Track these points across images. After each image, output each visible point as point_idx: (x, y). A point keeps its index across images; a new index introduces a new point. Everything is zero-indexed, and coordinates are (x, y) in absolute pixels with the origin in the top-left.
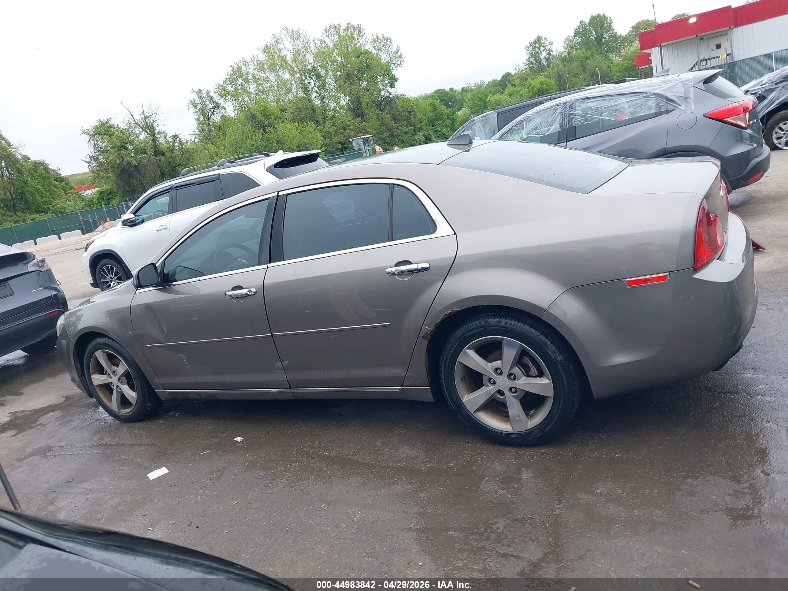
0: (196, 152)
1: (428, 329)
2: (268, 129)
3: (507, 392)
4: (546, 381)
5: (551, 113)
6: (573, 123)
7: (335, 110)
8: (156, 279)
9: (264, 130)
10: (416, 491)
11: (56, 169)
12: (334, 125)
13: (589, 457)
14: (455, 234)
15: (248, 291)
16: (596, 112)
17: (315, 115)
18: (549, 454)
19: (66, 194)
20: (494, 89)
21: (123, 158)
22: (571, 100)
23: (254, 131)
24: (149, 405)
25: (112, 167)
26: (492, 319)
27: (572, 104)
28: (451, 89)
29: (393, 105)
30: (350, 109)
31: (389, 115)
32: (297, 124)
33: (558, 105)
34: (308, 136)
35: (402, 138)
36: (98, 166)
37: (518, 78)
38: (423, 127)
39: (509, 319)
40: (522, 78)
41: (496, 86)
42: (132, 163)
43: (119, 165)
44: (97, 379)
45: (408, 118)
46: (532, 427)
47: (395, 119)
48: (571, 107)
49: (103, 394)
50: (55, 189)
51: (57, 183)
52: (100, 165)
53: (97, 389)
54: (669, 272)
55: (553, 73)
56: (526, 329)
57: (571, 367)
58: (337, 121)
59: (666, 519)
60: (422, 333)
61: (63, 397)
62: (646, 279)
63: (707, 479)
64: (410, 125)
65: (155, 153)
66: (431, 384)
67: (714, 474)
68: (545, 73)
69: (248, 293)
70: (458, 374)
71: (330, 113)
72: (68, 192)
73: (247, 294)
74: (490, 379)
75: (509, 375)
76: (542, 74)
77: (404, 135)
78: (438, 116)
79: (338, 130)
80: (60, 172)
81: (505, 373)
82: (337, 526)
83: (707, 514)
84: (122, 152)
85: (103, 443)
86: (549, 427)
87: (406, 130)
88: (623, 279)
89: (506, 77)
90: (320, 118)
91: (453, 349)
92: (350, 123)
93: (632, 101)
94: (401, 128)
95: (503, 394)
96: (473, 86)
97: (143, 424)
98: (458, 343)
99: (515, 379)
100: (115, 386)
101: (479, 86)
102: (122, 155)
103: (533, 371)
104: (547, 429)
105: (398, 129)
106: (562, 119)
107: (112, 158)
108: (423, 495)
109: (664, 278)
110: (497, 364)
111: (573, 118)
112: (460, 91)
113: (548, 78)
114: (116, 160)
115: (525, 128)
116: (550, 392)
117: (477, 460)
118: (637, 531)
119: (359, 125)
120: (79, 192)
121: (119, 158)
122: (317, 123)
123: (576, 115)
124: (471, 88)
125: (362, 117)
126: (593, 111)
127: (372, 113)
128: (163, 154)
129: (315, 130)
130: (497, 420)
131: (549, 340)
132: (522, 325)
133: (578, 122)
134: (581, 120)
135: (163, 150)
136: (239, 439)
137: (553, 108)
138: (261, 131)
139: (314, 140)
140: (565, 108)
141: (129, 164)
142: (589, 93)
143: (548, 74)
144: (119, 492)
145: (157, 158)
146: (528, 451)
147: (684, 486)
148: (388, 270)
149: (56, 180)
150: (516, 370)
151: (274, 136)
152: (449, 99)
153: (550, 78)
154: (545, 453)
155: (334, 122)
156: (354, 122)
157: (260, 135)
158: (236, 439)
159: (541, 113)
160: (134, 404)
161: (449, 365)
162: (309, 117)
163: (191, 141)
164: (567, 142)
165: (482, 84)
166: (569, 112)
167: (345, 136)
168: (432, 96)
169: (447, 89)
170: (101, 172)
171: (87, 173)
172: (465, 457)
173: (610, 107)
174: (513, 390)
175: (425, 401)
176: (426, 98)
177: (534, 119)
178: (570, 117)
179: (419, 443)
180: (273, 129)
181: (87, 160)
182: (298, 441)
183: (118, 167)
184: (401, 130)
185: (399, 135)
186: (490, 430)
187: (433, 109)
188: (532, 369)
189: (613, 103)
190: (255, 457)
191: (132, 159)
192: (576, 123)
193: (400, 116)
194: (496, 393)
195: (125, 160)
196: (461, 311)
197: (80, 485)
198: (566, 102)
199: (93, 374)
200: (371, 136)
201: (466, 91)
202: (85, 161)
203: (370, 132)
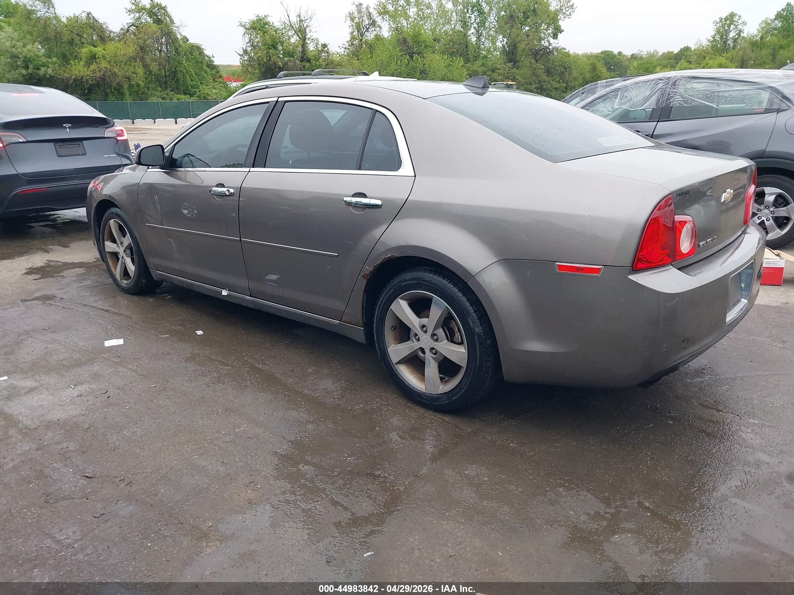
0: (340, 65)
1: (368, 268)
2: (415, 56)
3: (427, 351)
4: (462, 350)
5: (650, 87)
6: (670, 103)
7: (488, 50)
8: (161, 162)
9: (411, 57)
10: (307, 421)
11: (211, 56)
12: (483, 65)
13: (484, 438)
14: (415, 176)
15: (227, 191)
16: (700, 94)
17: (467, 51)
18: (450, 424)
19: (215, 81)
20: (667, 62)
21: (270, 57)
22: (676, 76)
23: (401, 56)
24: (143, 281)
25: (260, 64)
26: (427, 274)
27: (676, 81)
28: (620, 53)
29: (551, 57)
30: (504, 52)
31: (543, 67)
32: (446, 57)
33: (661, 80)
34: (453, 72)
35: (551, 93)
36: (249, 61)
37: (696, 54)
38: (576, 86)
39: (442, 277)
40: (700, 56)
41: (670, 58)
42: (277, 64)
43: (265, 63)
44: (110, 246)
45: (563, 74)
46: (442, 393)
47: (549, 72)
48: (674, 84)
49: (112, 261)
50: (205, 75)
51: (208, 70)
52: (251, 60)
53: (108, 256)
54: (604, 266)
55: (736, 56)
56: (455, 291)
57: (489, 342)
58: (487, 62)
59: (508, 517)
60: (363, 272)
61: (96, 258)
62: (578, 267)
63: (579, 493)
64: (563, 81)
65: (301, 59)
66: (365, 325)
67: (588, 490)
68: (728, 55)
69: (227, 192)
70: (389, 323)
71: (483, 52)
72: (217, 80)
73: (225, 193)
74: (416, 335)
75: (433, 335)
76: (723, 55)
77: (554, 90)
78: (595, 78)
79: (486, 71)
80: (213, 59)
81: (430, 332)
82: (218, 432)
83: (551, 526)
84: (271, 51)
85: (95, 305)
86: (457, 397)
87: (556, 85)
88: (555, 262)
89: (684, 51)
90: (471, 57)
91: (388, 295)
92: (500, 66)
93: (743, 90)
94: (552, 83)
95: (424, 352)
96: (644, 54)
97: (136, 298)
98: (393, 290)
99: (437, 340)
100: (121, 256)
101: (652, 56)
102: (270, 53)
103: (457, 338)
104: (454, 398)
105: (549, 83)
106: (661, 96)
107: (260, 54)
108: (310, 427)
109: (597, 271)
110: (425, 321)
111: (672, 97)
112: (629, 57)
113: (730, 61)
114: (264, 58)
115: (618, 97)
116: (463, 363)
117: (381, 410)
118: (471, 521)
119: (510, 70)
120: (226, 82)
121: (267, 56)
122: (467, 61)
123: (677, 94)
124: (641, 56)
125: (515, 63)
126: (697, 93)
127: (526, 61)
128: (309, 61)
129: (463, 66)
130: (415, 377)
131: (473, 309)
132: (452, 286)
133: (677, 102)
134: (680, 101)
135: (309, 57)
136: (200, 333)
137: (654, 82)
138: (408, 57)
139: (459, 77)
140: (667, 84)
141: (275, 63)
142: (698, 73)
143: (731, 57)
144: (74, 349)
145: (302, 64)
146: (433, 415)
147: (552, 493)
148: (345, 199)
149: (208, 66)
150: (440, 332)
151: (420, 65)
152: (615, 63)
153: (732, 61)
154: (447, 422)
155: (485, 63)
156: (505, 66)
157: (406, 61)
158: (197, 332)
159: (640, 84)
160: (132, 277)
161: (382, 310)
162: (460, 53)
163: (341, 54)
164: (658, 122)
165: (656, 53)
166: (670, 89)
167: (491, 79)
168: (597, 56)
169: (616, 52)
170: (249, 67)
171: (237, 66)
172: (373, 404)
173: (717, 92)
174: (434, 351)
175: (358, 341)
176: (589, 57)
177: (631, 90)
178: (669, 94)
179: (345, 380)
180: (421, 57)
181: (240, 53)
182: (245, 348)
183: (264, 65)
184: (552, 85)
185: (548, 90)
186: (406, 385)
187: (592, 70)
188: (456, 336)
189: (722, 88)
190: (200, 352)
191: (279, 59)
192: (675, 102)
193: (555, 70)
194: (418, 350)
195: (272, 59)
196: (398, 257)
197: (50, 335)
198: (670, 78)
199: (107, 241)
200: (515, 83)
201: (635, 59)
202: (238, 54)
203: (518, 80)
